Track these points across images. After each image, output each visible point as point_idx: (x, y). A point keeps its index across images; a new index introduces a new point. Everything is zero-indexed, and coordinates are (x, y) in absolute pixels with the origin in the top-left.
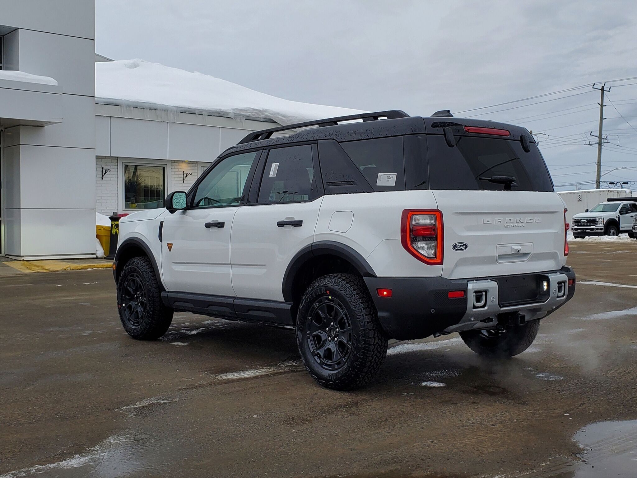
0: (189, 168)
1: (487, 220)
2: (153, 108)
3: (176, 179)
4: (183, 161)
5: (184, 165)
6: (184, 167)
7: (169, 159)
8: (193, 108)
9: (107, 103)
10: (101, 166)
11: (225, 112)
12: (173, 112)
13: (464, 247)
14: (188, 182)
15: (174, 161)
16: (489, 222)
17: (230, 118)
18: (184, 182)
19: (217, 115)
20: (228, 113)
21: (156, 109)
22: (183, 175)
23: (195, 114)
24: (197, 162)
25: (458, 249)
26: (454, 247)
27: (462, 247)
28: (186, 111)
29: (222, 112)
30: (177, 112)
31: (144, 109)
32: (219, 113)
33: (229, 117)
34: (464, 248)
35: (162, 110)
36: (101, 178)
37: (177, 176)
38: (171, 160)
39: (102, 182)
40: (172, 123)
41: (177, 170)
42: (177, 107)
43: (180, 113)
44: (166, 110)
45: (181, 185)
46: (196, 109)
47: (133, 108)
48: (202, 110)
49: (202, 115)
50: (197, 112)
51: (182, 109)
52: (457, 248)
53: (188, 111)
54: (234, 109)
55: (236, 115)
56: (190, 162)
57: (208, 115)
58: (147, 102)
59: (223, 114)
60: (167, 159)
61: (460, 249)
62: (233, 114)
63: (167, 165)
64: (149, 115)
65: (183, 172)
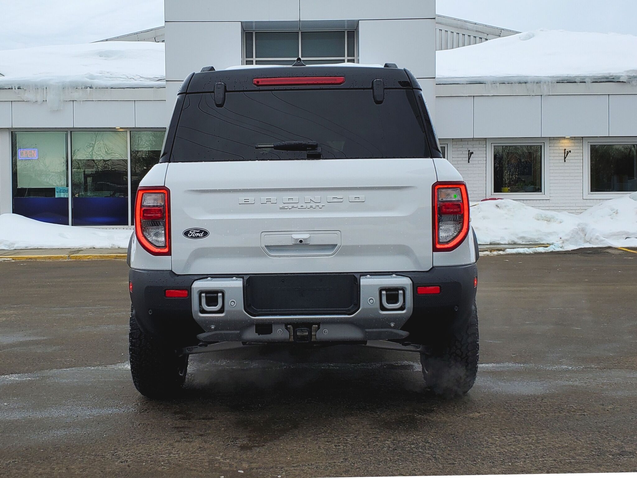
0: (573, 144)
1: (245, 200)
2: (523, 82)
3: (555, 158)
4: (564, 138)
5: (566, 141)
6: (566, 145)
7: (542, 136)
8: (574, 76)
9: (469, 82)
10: (468, 149)
11: (615, 76)
12: (547, 83)
13: (202, 234)
14: (571, 161)
15: (554, 139)
16: (249, 202)
17: (622, 82)
18: (565, 161)
19: (605, 80)
20: (619, 77)
21: (526, 82)
22: (565, 153)
23: (576, 82)
24: (582, 137)
25: (192, 237)
26: (186, 233)
27: (198, 234)
28: (564, 80)
29: (612, 76)
30: (552, 83)
31: (512, 83)
32: (607, 78)
33: (620, 82)
34: (201, 236)
35: (534, 82)
36: (468, 161)
37: (557, 155)
38: (550, 137)
39: (469, 165)
40: (546, 95)
41: (557, 148)
42: (553, 77)
43: (556, 84)
44: (538, 82)
45: (562, 164)
46: (576, 77)
47: (499, 84)
48: (585, 77)
49: (585, 82)
50: (578, 80)
51: (559, 79)
52: (190, 235)
53: (567, 80)
54: (628, 71)
55: (630, 78)
56: (573, 138)
57: (593, 82)
58: (516, 76)
59: (613, 78)
60: (540, 137)
61: (195, 237)
62: (626, 76)
63: (544, 143)
64: (519, 90)
65: (565, 150)
